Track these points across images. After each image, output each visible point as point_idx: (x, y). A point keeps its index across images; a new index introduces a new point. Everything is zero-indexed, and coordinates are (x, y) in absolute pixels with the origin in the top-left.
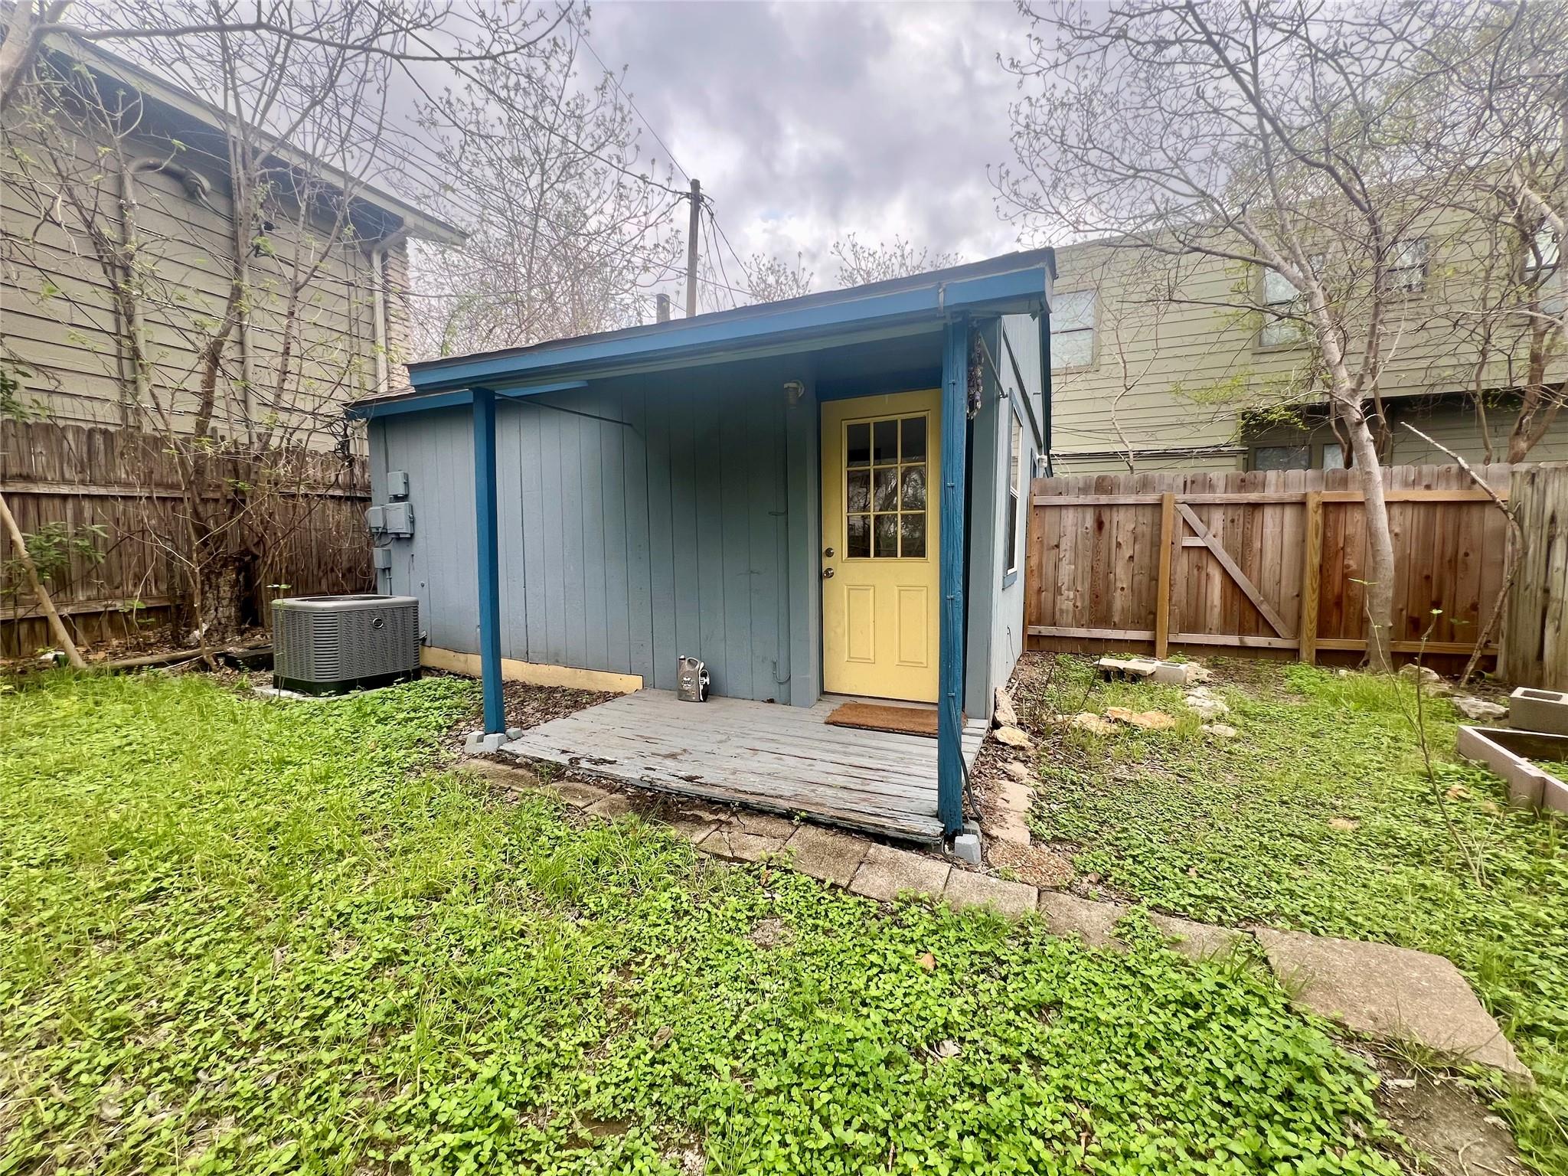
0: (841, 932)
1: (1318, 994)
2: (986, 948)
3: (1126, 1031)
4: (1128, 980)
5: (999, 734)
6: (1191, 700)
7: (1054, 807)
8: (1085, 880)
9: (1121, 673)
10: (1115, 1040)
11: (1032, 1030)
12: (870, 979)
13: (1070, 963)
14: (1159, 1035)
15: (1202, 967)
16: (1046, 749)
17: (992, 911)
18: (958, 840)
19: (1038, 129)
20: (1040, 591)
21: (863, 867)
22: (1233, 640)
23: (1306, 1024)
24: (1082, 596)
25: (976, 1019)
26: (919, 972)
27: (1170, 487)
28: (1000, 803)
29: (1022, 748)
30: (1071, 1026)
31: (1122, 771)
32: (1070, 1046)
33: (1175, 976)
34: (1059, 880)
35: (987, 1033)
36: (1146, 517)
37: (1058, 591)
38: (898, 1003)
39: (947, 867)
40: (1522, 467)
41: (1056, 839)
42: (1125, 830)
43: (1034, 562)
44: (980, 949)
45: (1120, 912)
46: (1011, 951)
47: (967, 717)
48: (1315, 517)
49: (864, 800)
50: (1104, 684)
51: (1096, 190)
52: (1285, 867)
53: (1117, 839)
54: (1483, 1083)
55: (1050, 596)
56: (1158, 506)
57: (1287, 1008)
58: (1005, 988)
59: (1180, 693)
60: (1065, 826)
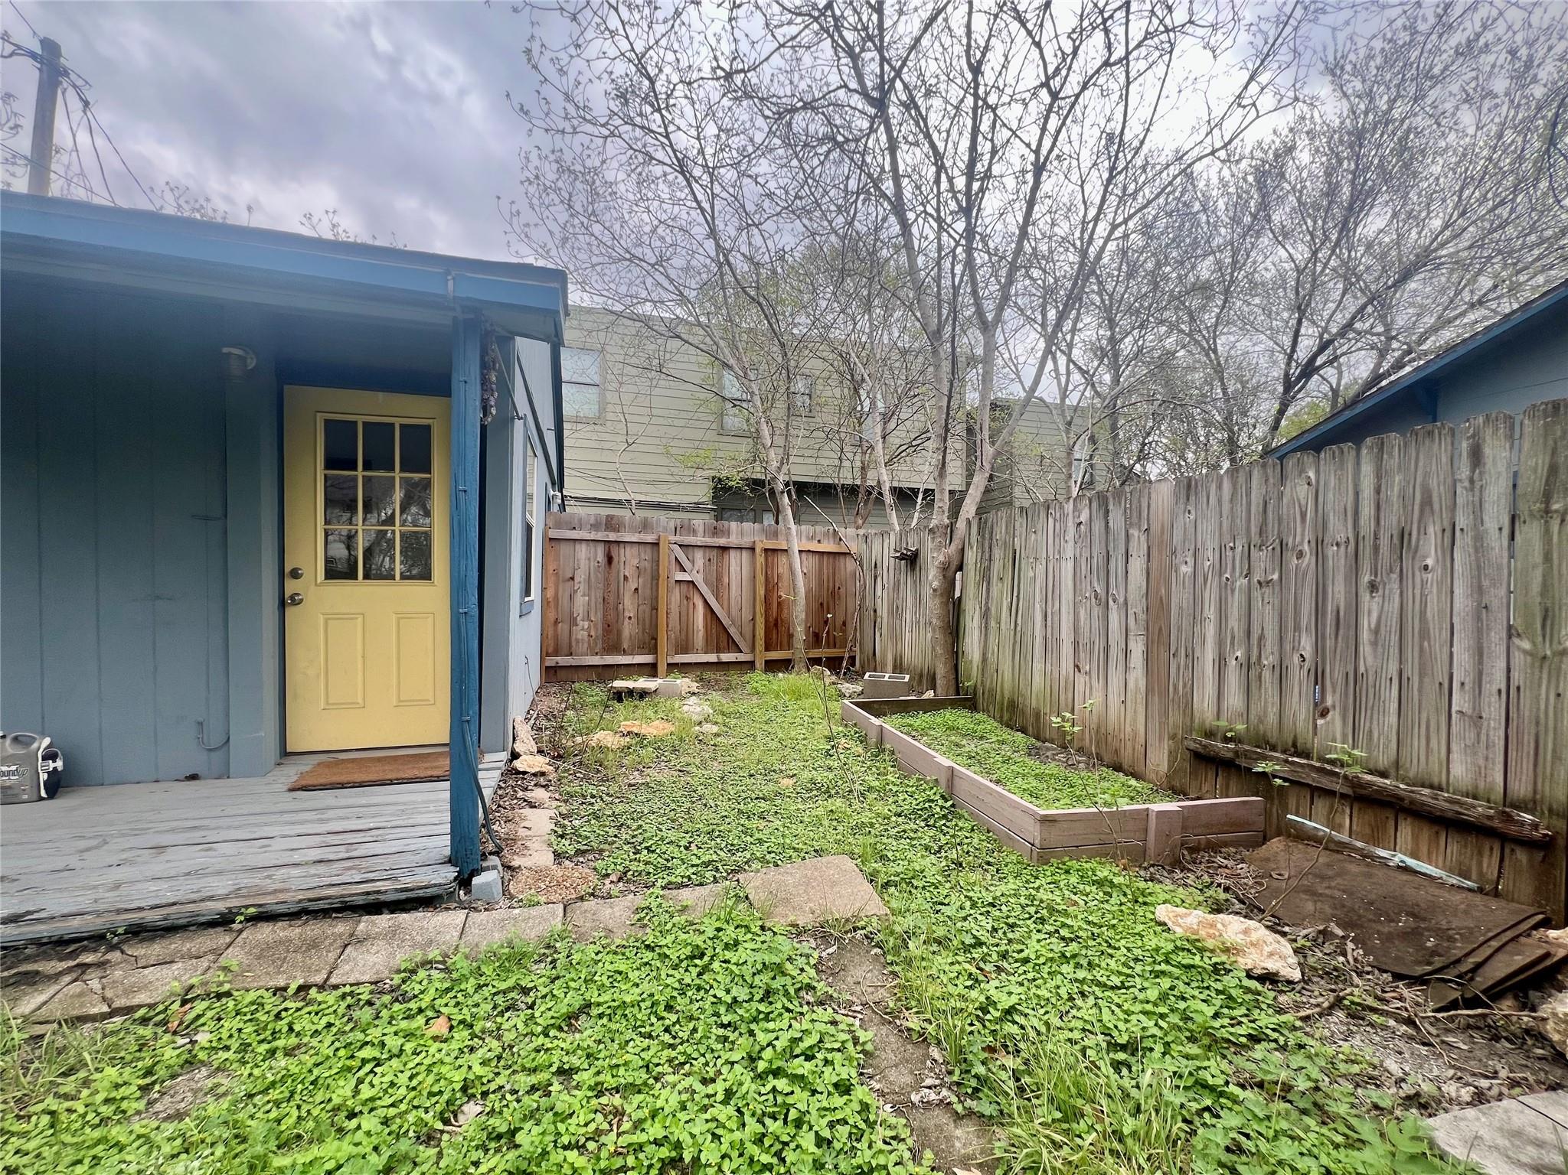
0: (314, 1042)
1: (780, 909)
2: (510, 983)
3: (648, 1003)
4: (648, 956)
5: (518, 764)
6: (685, 708)
7: (576, 823)
8: (607, 882)
9: (630, 692)
10: (639, 1016)
11: (563, 1045)
12: (360, 1081)
13: (596, 962)
14: (675, 994)
15: (705, 920)
16: (566, 771)
17: (516, 942)
18: (476, 881)
19: (548, 184)
20: (556, 622)
21: (349, 949)
22: (712, 658)
23: (775, 933)
24: (595, 625)
25: (502, 1063)
26: (430, 1042)
27: (665, 529)
28: (522, 832)
29: (543, 774)
30: (600, 1022)
31: (636, 778)
32: (600, 1042)
33: (685, 936)
34: (583, 889)
35: (514, 1072)
36: (647, 554)
37: (573, 622)
38: (403, 1091)
39: (461, 915)
40: (861, 532)
41: (579, 853)
42: (640, 827)
43: (550, 594)
44: (503, 986)
45: (639, 901)
46: (537, 976)
47: (482, 753)
48: (760, 559)
49: (349, 869)
50: (617, 705)
51: (601, 260)
52: (755, 823)
53: (634, 837)
54: (869, 929)
55: (566, 627)
56: (656, 545)
57: (763, 928)
58: (533, 1017)
59: (677, 704)
60: (587, 837)
